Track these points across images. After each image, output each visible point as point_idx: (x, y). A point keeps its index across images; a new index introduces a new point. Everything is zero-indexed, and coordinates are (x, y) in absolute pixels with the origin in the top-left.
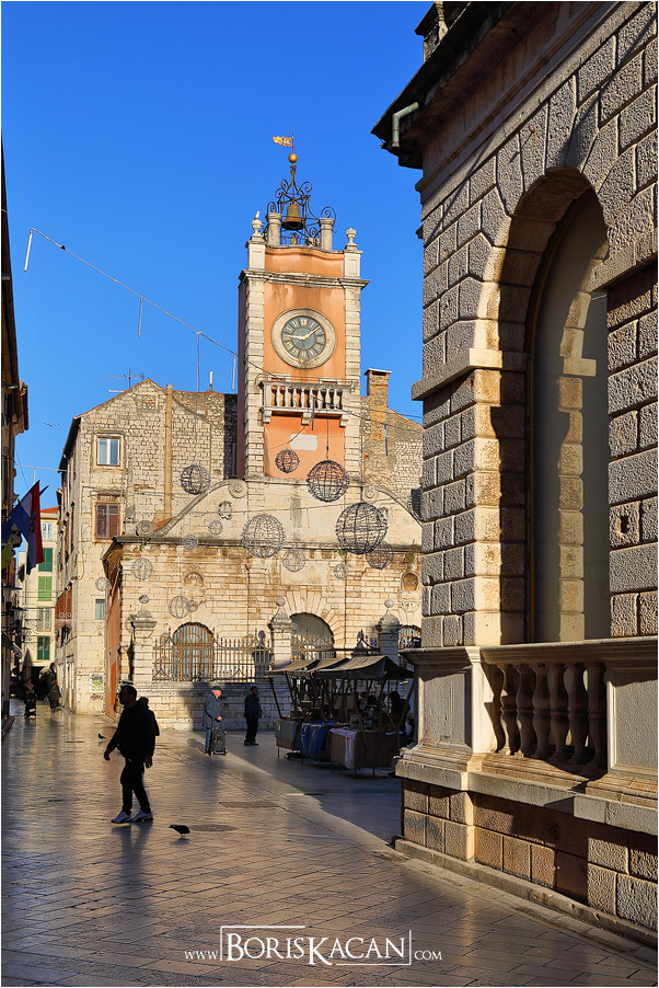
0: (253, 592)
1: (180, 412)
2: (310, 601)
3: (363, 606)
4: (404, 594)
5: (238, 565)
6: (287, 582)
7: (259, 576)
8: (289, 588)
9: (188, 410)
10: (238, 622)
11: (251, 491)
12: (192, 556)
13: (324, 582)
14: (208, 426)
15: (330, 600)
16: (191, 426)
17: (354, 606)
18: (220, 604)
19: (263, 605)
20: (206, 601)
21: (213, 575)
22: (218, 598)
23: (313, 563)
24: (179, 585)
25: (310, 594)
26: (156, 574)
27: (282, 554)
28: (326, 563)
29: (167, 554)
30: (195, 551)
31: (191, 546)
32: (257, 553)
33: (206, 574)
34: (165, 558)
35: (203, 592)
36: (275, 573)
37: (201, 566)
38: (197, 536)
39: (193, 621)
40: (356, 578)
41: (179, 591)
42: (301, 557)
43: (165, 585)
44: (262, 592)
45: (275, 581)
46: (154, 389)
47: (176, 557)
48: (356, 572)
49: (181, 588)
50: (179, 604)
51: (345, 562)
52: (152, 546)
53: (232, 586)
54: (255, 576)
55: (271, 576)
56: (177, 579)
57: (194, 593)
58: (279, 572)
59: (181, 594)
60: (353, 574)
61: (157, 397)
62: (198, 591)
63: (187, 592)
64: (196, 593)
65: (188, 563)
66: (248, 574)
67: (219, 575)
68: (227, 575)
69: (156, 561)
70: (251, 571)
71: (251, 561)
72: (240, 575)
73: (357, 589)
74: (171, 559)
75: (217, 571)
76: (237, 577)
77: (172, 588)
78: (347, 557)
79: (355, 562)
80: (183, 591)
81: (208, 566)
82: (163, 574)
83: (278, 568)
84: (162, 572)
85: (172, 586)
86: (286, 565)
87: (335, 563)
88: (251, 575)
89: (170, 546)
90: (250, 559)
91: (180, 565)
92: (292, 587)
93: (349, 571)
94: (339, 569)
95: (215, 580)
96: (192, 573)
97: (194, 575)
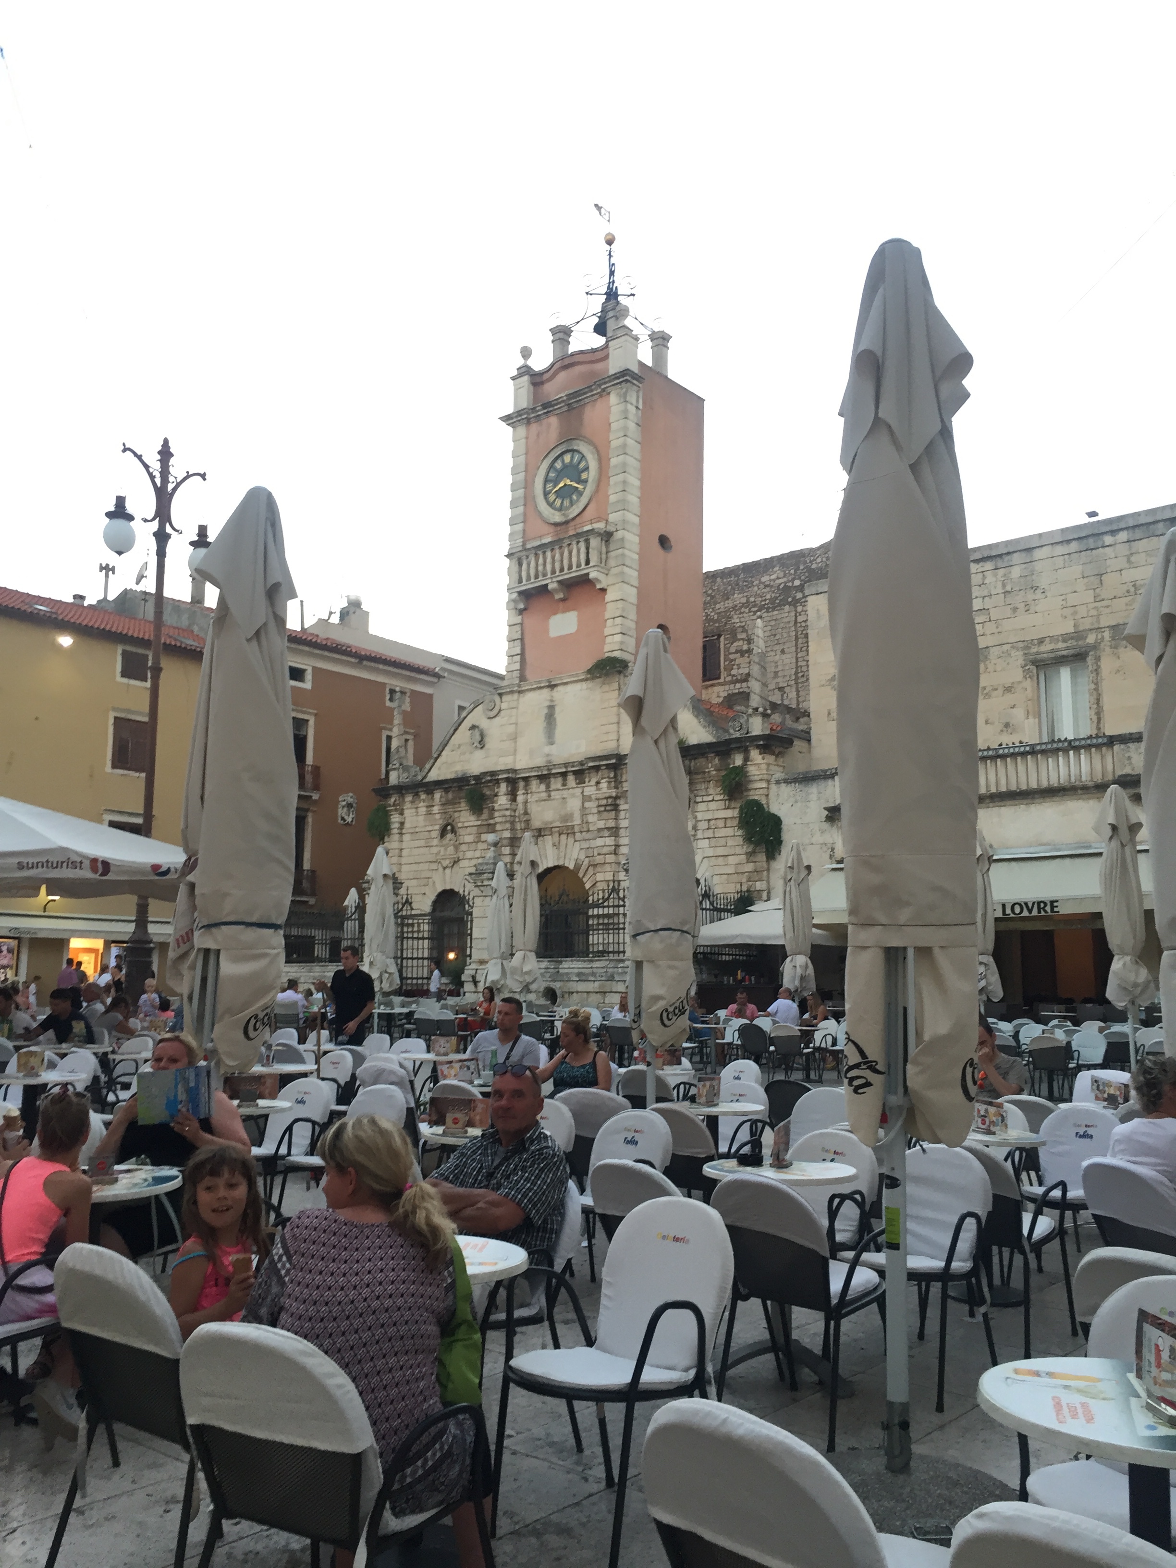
2: (562, 848)
5: (489, 809)
6: (538, 824)
7: (504, 820)
8: (539, 833)
11: (504, 706)
12: (447, 802)
13: (577, 820)
15: (584, 845)
20: (459, 860)
21: (466, 824)
22: (469, 854)
23: (565, 793)
24: (435, 842)
25: (564, 837)
26: (417, 830)
27: (534, 783)
28: (580, 790)
29: (426, 804)
30: (450, 795)
31: (447, 791)
32: (503, 787)
33: (460, 825)
34: (425, 809)
35: (456, 848)
36: (526, 813)
37: (456, 815)
38: (452, 776)
39: (448, 888)
40: (608, 808)
41: (435, 850)
42: (553, 786)
43: (423, 843)
44: (507, 842)
45: (526, 824)
47: (434, 806)
48: (607, 798)
49: (436, 846)
50: (436, 866)
51: (597, 786)
52: (413, 796)
53: (484, 837)
54: (500, 820)
55: (522, 817)
56: (435, 834)
57: (448, 851)
58: (529, 811)
59: (437, 854)
60: (604, 802)
62: (452, 848)
63: (443, 851)
64: (451, 850)
65: (444, 813)
66: (496, 818)
67: (472, 824)
68: (480, 823)
69: (417, 814)
70: (496, 814)
71: (496, 801)
72: (491, 821)
73: (609, 824)
74: (429, 809)
75: (470, 819)
76: (488, 825)
77: (429, 847)
78: (598, 778)
79: (606, 785)
80: (438, 849)
81: (461, 814)
82: (424, 829)
83: (529, 805)
84: (422, 827)
85: (429, 844)
86: (537, 801)
87: (590, 789)
88: (497, 820)
89: (428, 795)
90: (497, 798)
91: (437, 817)
92: (542, 831)
93: (598, 799)
94: (594, 798)
95: (468, 831)
96: (447, 825)
97: (449, 828)
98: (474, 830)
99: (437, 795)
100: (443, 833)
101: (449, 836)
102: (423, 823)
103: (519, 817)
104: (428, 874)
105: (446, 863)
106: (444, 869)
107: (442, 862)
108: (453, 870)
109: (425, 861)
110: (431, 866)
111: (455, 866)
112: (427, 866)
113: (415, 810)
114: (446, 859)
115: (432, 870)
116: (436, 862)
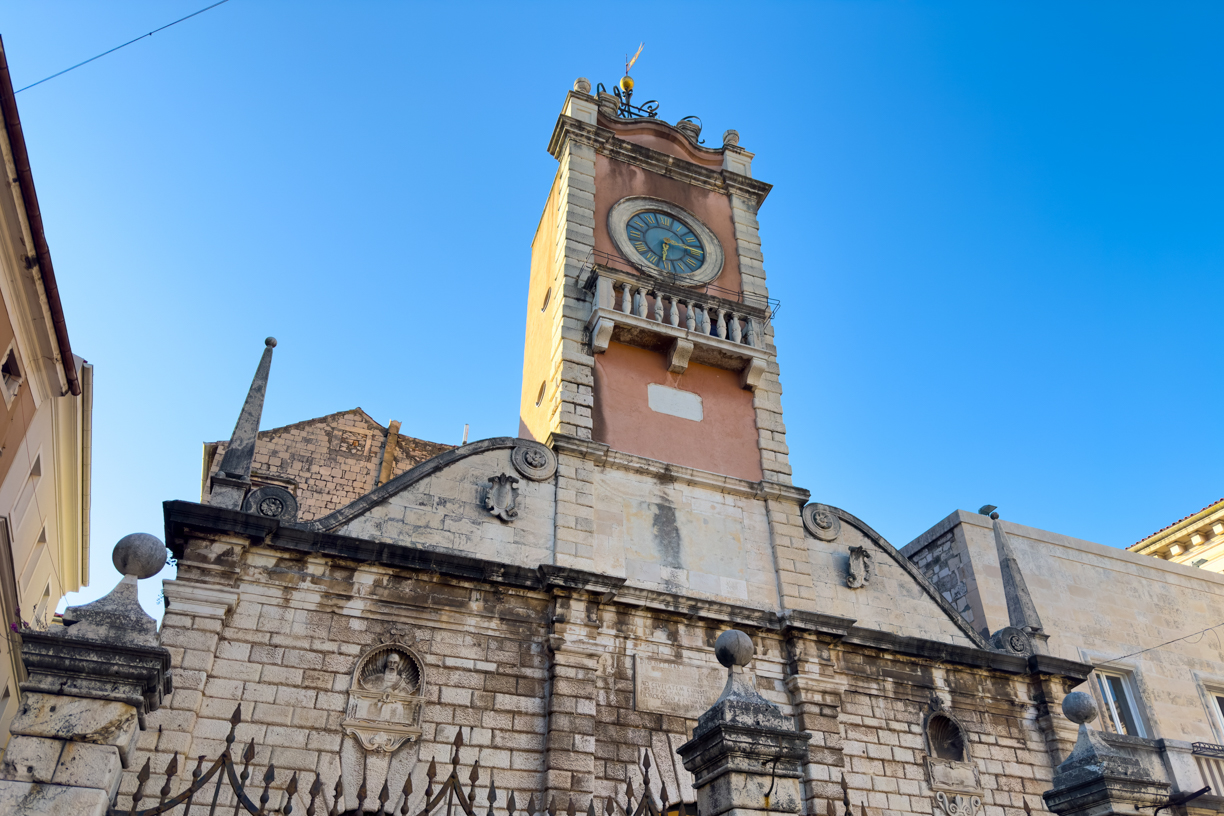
0: (561, 724)
4: (939, 771)
5: (525, 643)
6: (650, 705)
7: (580, 675)
8: (658, 723)
12: (395, 601)
20: (419, 741)
21: (450, 662)
24: (342, 683)
26: (277, 640)
27: (640, 623)
29: (323, 588)
30: (407, 588)
32: (578, 609)
33: (430, 659)
34: (317, 598)
35: (416, 711)
36: (620, 675)
37: (419, 634)
39: (368, 806)
40: (827, 711)
41: (338, 702)
42: (685, 640)
43: (297, 677)
44: (587, 725)
45: (621, 697)
46: (366, 425)
47: (349, 598)
48: (824, 693)
49: (347, 693)
50: (333, 742)
51: (792, 666)
52: (281, 560)
53: (505, 701)
54: (571, 673)
55: (611, 680)
56: (341, 664)
57: (386, 711)
58: (630, 673)
59: (344, 712)
60: (818, 698)
61: (369, 437)
62: (399, 707)
63: (363, 707)
64: (394, 712)
65: (382, 622)
66: (552, 666)
67: (470, 665)
68: (492, 667)
69: (286, 604)
70: (559, 658)
71: (563, 631)
72: (528, 672)
73: (833, 742)
74: (330, 602)
75: (464, 652)
76: (517, 677)
77: (318, 689)
78: (798, 651)
79: (816, 668)
80: (352, 701)
81: (438, 636)
82: (299, 644)
83: (628, 662)
84: (297, 638)
85: (320, 684)
86: (650, 658)
87: (767, 666)
88: (559, 670)
89: (335, 567)
90: (557, 625)
91: (356, 625)
92: (665, 719)
93: (807, 690)
94: (778, 685)
95: (455, 677)
96: (389, 651)
97: (395, 657)
98: (476, 680)
99: (366, 578)
100: (373, 666)
101: (391, 677)
102: (300, 629)
103: (605, 680)
104: (310, 760)
105: (381, 739)
106: (364, 753)
107: (364, 736)
108: (394, 762)
109: (297, 722)
110: (317, 740)
111: (403, 754)
112: (300, 737)
113: (279, 593)
114: (378, 730)
115: (320, 751)
116: (336, 732)
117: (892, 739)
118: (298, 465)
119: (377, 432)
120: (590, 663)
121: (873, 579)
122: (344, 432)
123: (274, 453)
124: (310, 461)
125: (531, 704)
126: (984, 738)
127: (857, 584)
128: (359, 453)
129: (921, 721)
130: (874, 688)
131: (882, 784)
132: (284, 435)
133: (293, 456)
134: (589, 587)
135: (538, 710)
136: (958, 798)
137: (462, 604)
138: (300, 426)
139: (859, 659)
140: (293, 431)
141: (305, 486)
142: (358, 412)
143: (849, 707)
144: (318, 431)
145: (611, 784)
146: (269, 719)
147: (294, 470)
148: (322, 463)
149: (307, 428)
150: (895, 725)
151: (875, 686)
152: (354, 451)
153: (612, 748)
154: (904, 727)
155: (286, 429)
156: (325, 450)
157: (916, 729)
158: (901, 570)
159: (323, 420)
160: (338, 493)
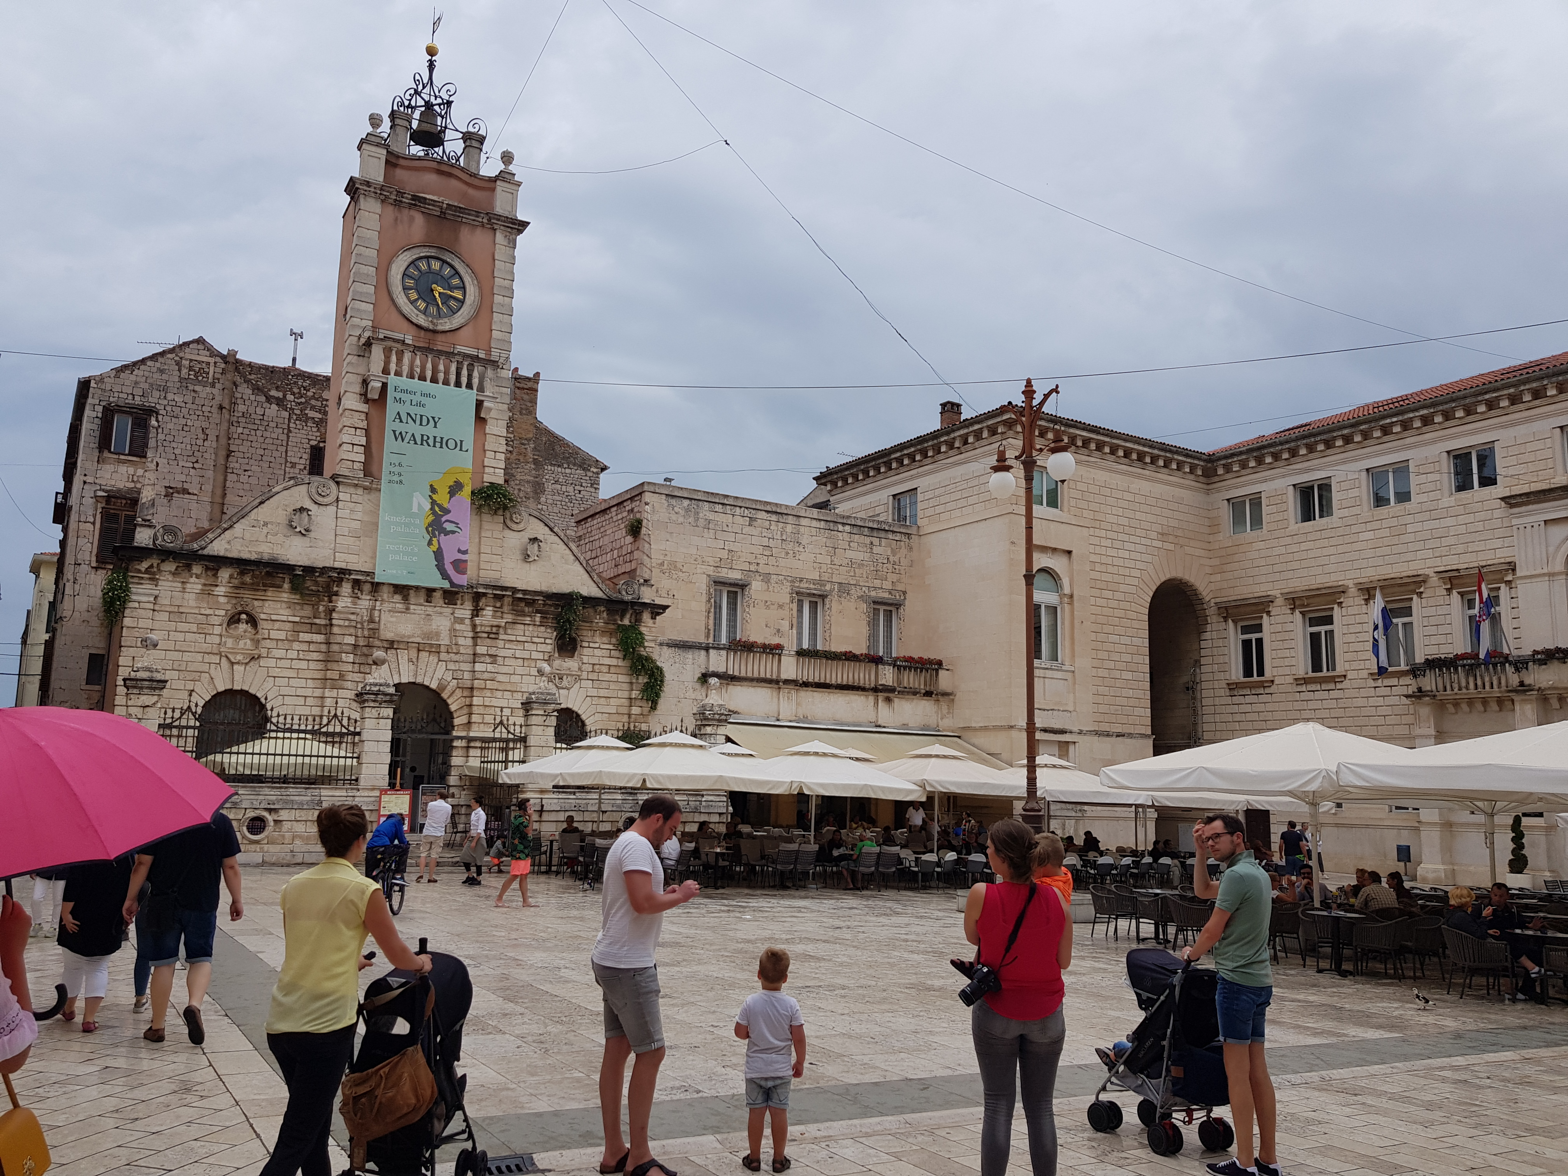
0: (335, 648)
1: (245, 390)
2: (422, 665)
3: (500, 678)
4: (557, 663)
5: (315, 606)
6: (389, 636)
7: (347, 623)
8: (391, 645)
9: (257, 389)
10: (309, 692)
11: (342, 497)
12: (242, 586)
13: (444, 640)
14: (286, 414)
15: (451, 666)
16: (260, 411)
17: (486, 676)
18: (281, 663)
19: (350, 667)
20: (259, 657)
21: (274, 617)
22: (280, 653)
23: (430, 610)
24: (217, 630)
25: (424, 655)
26: (181, 610)
27: (385, 593)
28: (449, 610)
29: (203, 581)
30: (248, 579)
31: (242, 573)
32: (346, 588)
33: (263, 616)
34: (200, 587)
35: (257, 643)
36: (371, 621)
37: (256, 603)
38: (253, 557)
39: (237, 687)
40: (492, 636)
41: (217, 640)
42: (412, 600)
43: (194, 628)
44: (350, 649)
45: (371, 632)
46: (208, 353)
47: (217, 586)
48: (492, 626)
49: (221, 635)
50: (216, 659)
51: (476, 612)
52: (178, 567)
53: (303, 636)
54: (341, 622)
55: (366, 624)
56: (216, 620)
57: (241, 644)
58: (377, 619)
59: (219, 644)
60: (488, 629)
61: (212, 364)
62: (248, 641)
63: (230, 643)
64: (245, 644)
65: (236, 597)
66: (331, 619)
67: (284, 618)
68: (297, 619)
69: (184, 590)
70: (334, 615)
71: (337, 601)
72: (317, 621)
73: (492, 651)
74: (207, 588)
75: (282, 612)
76: (311, 624)
77: (206, 634)
78: (481, 604)
79: (491, 613)
80: (223, 640)
81: (267, 604)
82: (193, 611)
83: (376, 613)
84: (192, 608)
85: (206, 631)
86: (390, 611)
87: (462, 611)
88: (334, 622)
89: (207, 569)
90: (334, 598)
91: (222, 600)
92: (396, 643)
93: (481, 626)
94: (467, 622)
95: (277, 625)
96: (240, 613)
97: (244, 616)
98: (288, 626)
99: (225, 574)
100: (233, 620)
101: (243, 627)
102: (192, 603)
103: (362, 624)
104: (206, 667)
105: (239, 657)
106: (232, 664)
107: (230, 656)
108: (247, 667)
109: (197, 650)
110: (207, 658)
111: (251, 664)
112: (199, 657)
113: (180, 585)
114: (238, 653)
115: (210, 663)
116: (216, 654)
117: (533, 647)
118: (156, 394)
119: (218, 359)
120: (353, 617)
121: (543, 554)
122: (191, 360)
123: (136, 383)
124: (165, 389)
125: (320, 638)
126: (592, 645)
127: (531, 560)
128: (205, 379)
129: (554, 638)
130: (528, 620)
131: (519, 670)
132: (142, 367)
133: (151, 385)
134: (352, 577)
135: (323, 641)
136: (565, 677)
137: (280, 587)
138: (154, 357)
139: (523, 604)
140: (149, 363)
141: (164, 412)
142: (200, 341)
143: (509, 631)
144: (169, 362)
145: (362, 675)
146: (183, 649)
147: (153, 400)
148: (175, 391)
149: (160, 359)
150: (536, 640)
151: (529, 619)
152: (200, 378)
153: (363, 658)
154: (542, 640)
155: (143, 361)
156: (177, 379)
157: (548, 641)
158: (565, 547)
159: (172, 351)
160: (191, 417)
